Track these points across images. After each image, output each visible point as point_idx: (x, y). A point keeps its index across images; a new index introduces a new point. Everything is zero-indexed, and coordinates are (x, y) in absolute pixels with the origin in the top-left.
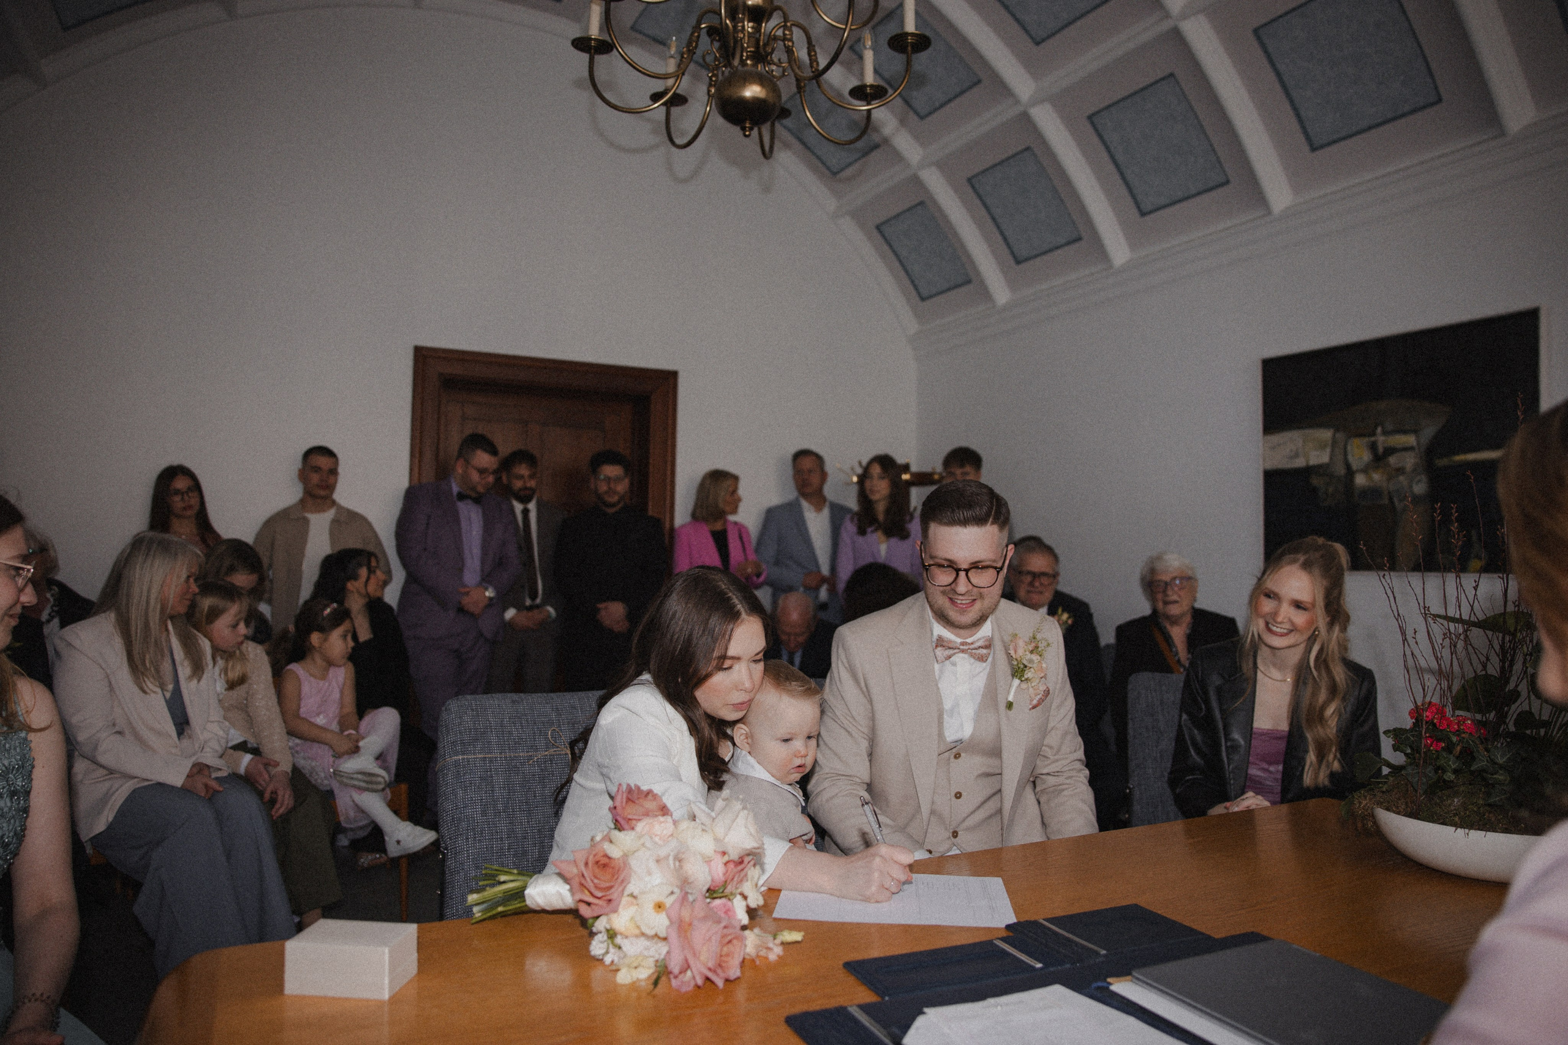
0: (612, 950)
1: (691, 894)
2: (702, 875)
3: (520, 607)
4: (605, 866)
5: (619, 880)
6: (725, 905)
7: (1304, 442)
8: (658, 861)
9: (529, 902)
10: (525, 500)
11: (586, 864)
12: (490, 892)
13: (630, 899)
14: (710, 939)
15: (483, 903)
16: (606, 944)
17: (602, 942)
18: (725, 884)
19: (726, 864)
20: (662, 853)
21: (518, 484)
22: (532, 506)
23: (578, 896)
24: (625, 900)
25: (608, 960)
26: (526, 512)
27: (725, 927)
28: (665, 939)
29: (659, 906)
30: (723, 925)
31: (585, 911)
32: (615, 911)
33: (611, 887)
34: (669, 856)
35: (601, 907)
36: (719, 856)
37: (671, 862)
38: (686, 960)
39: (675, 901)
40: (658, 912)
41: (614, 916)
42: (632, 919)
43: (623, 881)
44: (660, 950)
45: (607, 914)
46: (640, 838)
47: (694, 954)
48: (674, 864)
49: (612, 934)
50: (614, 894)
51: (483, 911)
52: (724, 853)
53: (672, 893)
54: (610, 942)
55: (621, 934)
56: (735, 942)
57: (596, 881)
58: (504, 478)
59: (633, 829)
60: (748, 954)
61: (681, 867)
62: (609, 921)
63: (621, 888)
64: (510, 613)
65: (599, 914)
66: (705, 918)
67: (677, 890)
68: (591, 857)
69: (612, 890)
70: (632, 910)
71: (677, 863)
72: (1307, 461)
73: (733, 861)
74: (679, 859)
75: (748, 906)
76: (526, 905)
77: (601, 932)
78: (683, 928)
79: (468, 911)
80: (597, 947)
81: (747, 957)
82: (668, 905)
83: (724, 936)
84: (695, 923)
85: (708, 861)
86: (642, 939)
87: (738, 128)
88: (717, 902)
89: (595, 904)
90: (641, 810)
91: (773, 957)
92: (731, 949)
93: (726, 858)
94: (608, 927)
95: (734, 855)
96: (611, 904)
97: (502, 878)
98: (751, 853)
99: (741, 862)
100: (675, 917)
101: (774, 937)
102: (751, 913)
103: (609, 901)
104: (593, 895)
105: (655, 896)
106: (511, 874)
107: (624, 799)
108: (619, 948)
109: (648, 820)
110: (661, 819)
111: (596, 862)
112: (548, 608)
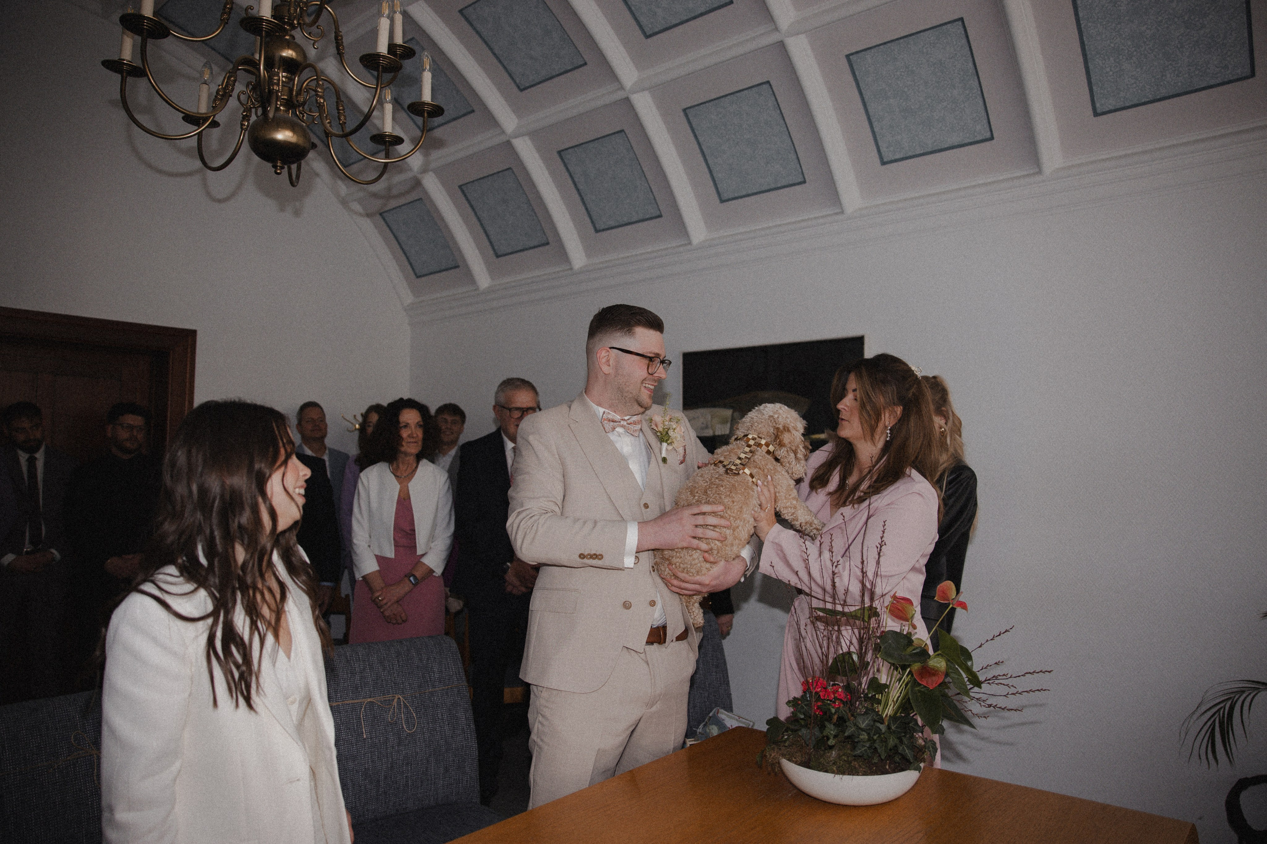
3: (20, 552)
7: (712, 417)
21: (21, 437)
22: (40, 456)
64: (12, 557)
72: (714, 432)
87: (269, 165)
112: (53, 551)
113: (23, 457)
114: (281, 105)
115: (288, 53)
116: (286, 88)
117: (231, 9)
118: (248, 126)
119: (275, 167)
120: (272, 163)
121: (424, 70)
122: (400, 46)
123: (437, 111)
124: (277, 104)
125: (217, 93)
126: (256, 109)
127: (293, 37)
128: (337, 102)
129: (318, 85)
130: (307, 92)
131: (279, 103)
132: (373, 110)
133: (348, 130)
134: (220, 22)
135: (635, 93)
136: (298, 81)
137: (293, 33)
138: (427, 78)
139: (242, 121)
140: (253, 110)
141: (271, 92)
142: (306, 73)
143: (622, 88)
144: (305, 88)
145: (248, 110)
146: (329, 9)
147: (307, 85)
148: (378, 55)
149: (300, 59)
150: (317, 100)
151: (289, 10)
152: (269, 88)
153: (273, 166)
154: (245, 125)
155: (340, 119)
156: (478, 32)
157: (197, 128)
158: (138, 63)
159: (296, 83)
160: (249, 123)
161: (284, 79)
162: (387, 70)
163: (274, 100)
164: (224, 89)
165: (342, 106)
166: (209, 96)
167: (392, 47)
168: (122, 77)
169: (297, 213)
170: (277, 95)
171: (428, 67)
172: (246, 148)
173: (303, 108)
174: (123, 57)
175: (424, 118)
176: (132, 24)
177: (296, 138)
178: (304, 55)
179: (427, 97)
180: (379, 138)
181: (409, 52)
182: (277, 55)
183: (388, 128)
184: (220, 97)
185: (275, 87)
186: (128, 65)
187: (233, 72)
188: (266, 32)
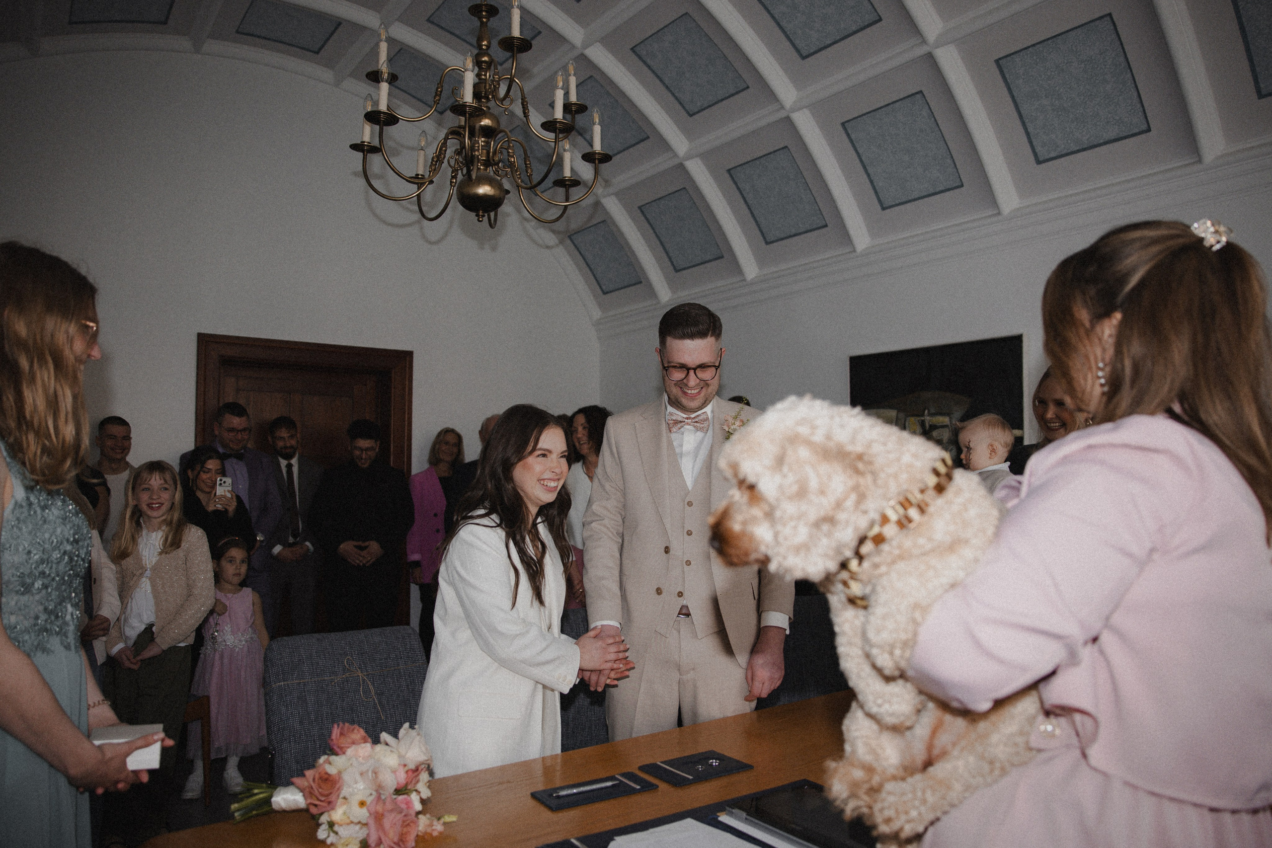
0: (332, 834)
1: (383, 794)
2: (390, 781)
3: (285, 544)
4: (326, 780)
5: (336, 789)
6: (405, 799)
8: (361, 774)
9: (275, 806)
10: (289, 456)
11: (314, 779)
12: (247, 802)
13: (343, 800)
14: (395, 824)
15: (243, 809)
16: (327, 831)
17: (325, 830)
18: (407, 784)
19: (407, 772)
20: (364, 768)
22: (294, 461)
23: (309, 801)
24: (340, 801)
25: (329, 841)
26: (289, 467)
27: (405, 816)
28: (366, 824)
29: (362, 804)
30: (403, 814)
31: (314, 810)
32: (333, 809)
33: (331, 793)
34: (368, 771)
35: (325, 807)
36: (402, 768)
37: (370, 774)
38: (380, 839)
39: (373, 800)
40: (361, 807)
41: (332, 813)
42: (345, 813)
43: (338, 789)
44: (362, 834)
45: (328, 812)
46: (349, 759)
47: (385, 834)
48: (372, 776)
49: (331, 825)
50: (333, 798)
51: (243, 814)
52: (406, 765)
53: (371, 794)
54: (330, 829)
55: (338, 823)
56: (411, 824)
57: (320, 790)
58: (270, 438)
59: (344, 753)
60: (421, 831)
61: (377, 777)
62: (330, 816)
63: (337, 794)
64: (277, 549)
65: (323, 811)
66: (392, 811)
67: (374, 793)
68: (317, 776)
69: (332, 795)
70: (344, 807)
71: (374, 775)
73: (412, 770)
74: (375, 773)
75: (421, 798)
76: (272, 809)
77: (324, 823)
78: (378, 817)
79: (232, 816)
80: (322, 834)
81: (419, 833)
82: (368, 803)
83: (404, 822)
84: (386, 814)
85: (394, 772)
86: (352, 825)
88: (401, 798)
89: (320, 805)
90: (349, 740)
91: (435, 834)
92: (409, 829)
93: (406, 768)
94: (329, 820)
95: (412, 766)
96: (331, 805)
97: (256, 791)
98: (423, 764)
99: (416, 770)
100: (373, 810)
101: (439, 819)
102: (423, 801)
103: (329, 803)
104: (318, 800)
105: (360, 797)
106: (262, 788)
107: (339, 734)
108: (336, 833)
109: (354, 747)
110: (363, 745)
111: (321, 778)
112: (307, 543)
113: (283, 462)
114: (481, 165)
115: (486, 122)
116: (485, 151)
117: (441, 92)
118: (456, 183)
120: (475, 212)
121: (594, 124)
122: (575, 104)
123: (606, 158)
124: (478, 165)
125: (432, 160)
126: (462, 170)
127: (489, 108)
130: (501, 153)
131: (479, 163)
132: (553, 166)
133: (535, 182)
134: (433, 103)
135: (794, 111)
136: (494, 144)
137: (489, 104)
138: (597, 129)
139: (451, 179)
140: (460, 171)
141: (473, 156)
142: (499, 136)
143: (782, 108)
144: (500, 148)
145: (455, 171)
146: (517, 81)
147: (501, 145)
148: (555, 122)
149: (495, 125)
150: (508, 159)
151: (485, 86)
152: (472, 154)
153: (476, 216)
154: (453, 183)
155: (527, 172)
156: (649, 67)
157: (416, 186)
158: (376, 143)
159: (492, 146)
160: (456, 181)
161: (483, 144)
162: (561, 131)
163: (476, 160)
164: (438, 157)
165: (529, 161)
166: (425, 161)
167: (567, 107)
168: (364, 155)
169: (494, 249)
170: (478, 158)
171: (598, 121)
172: (454, 199)
173: (498, 166)
174: (364, 140)
175: (595, 164)
176: (373, 117)
177: (493, 190)
178: (498, 122)
179: (597, 147)
180: (561, 183)
181: (582, 109)
182: (477, 126)
183: (567, 173)
184: (434, 163)
185: (477, 153)
186: (367, 145)
187: (444, 144)
188: (469, 114)
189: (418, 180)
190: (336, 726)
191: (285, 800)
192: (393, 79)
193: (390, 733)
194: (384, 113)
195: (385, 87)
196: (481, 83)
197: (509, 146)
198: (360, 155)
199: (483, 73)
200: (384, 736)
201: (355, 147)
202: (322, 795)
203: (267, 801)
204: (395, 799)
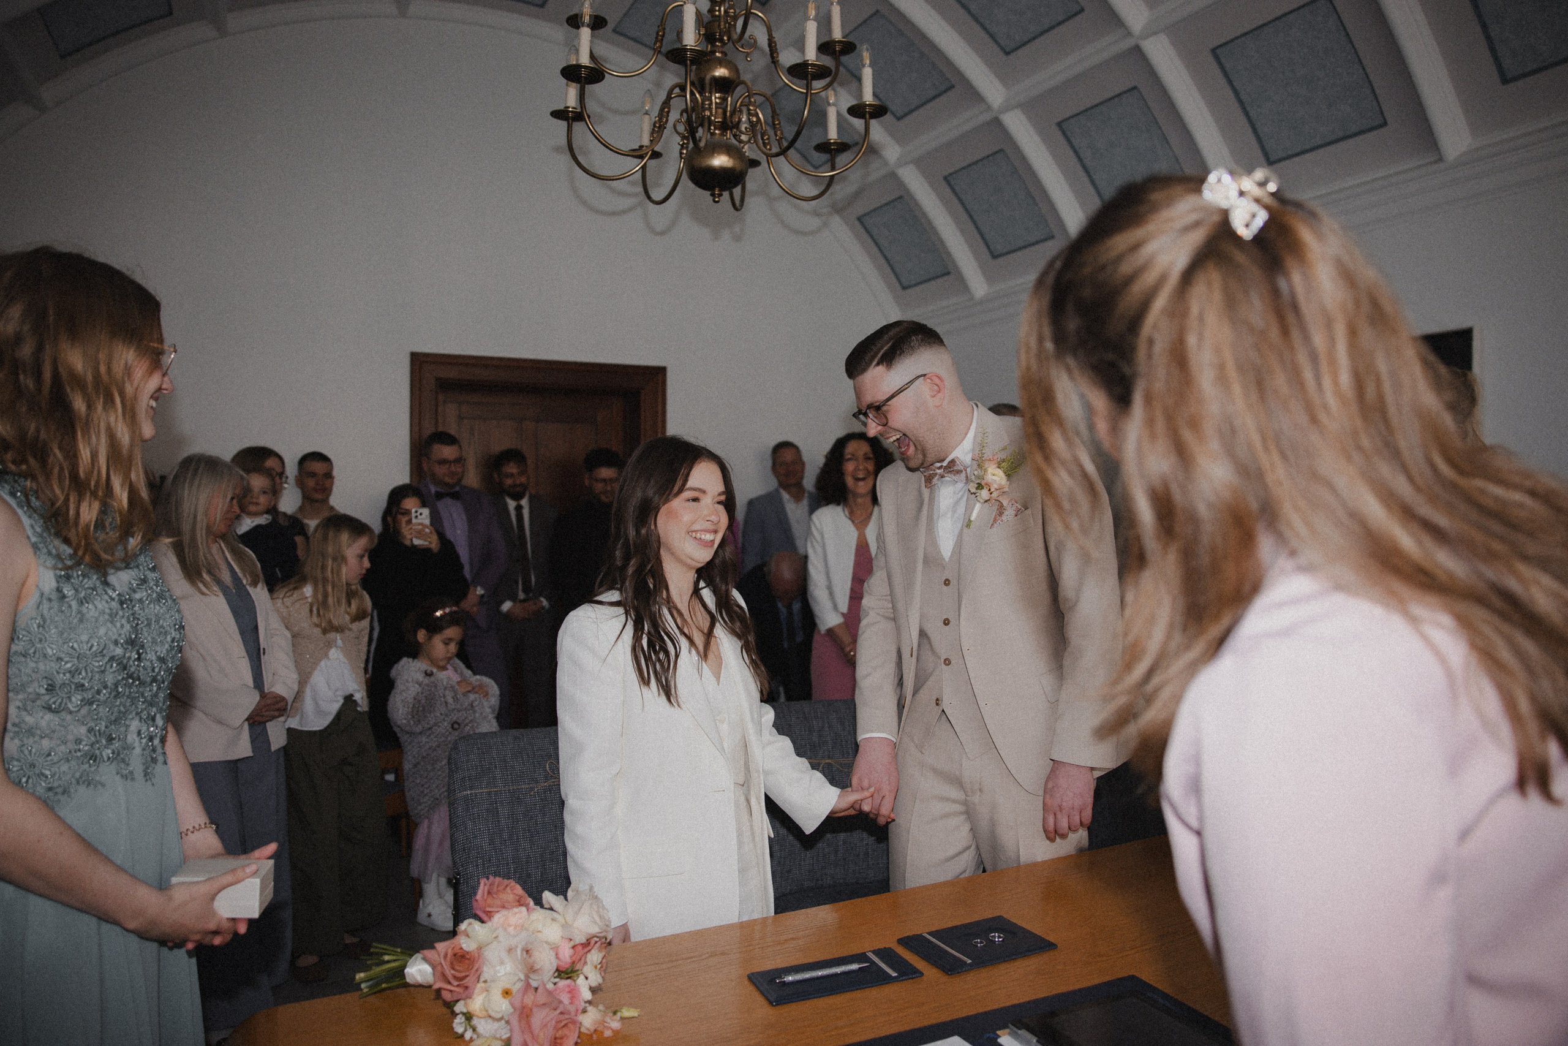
0: (469, 1029)
1: (537, 979)
2: (546, 962)
3: (513, 598)
4: (463, 956)
5: (475, 968)
6: (569, 986)
8: (509, 951)
9: (408, 979)
10: (517, 497)
11: (446, 956)
12: (377, 970)
13: (483, 985)
14: (546, 1025)
15: (371, 980)
16: (464, 1025)
17: (461, 1022)
18: (572, 964)
19: (573, 947)
20: (513, 942)
21: (508, 484)
22: (524, 502)
23: (440, 984)
24: (481, 985)
25: (467, 1037)
26: (519, 508)
27: (562, 1013)
28: (509, 1022)
29: (507, 993)
30: (558, 1011)
31: (446, 995)
32: (471, 996)
33: (467, 976)
34: (517, 947)
35: (460, 994)
36: (567, 941)
37: (520, 951)
38: (526, 1043)
39: (520, 990)
40: (504, 997)
41: (469, 1001)
42: (484, 1004)
43: (477, 970)
44: (504, 1033)
45: (464, 999)
46: (496, 929)
47: (533, 1037)
48: (522, 954)
49: (469, 1017)
50: (470, 981)
51: (370, 987)
52: (571, 940)
53: (518, 980)
54: (467, 1022)
55: (477, 1016)
56: (570, 1025)
57: (453, 972)
58: (496, 476)
59: (490, 920)
60: (585, 1033)
61: (529, 957)
62: (467, 1005)
64: (507, 606)
65: (459, 998)
66: (544, 1005)
67: (523, 979)
68: (450, 951)
69: (468, 978)
70: (484, 995)
71: (525, 953)
73: (580, 945)
74: (528, 950)
75: (590, 985)
76: (406, 982)
77: (460, 1014)
78: (524, 1014)
79: (357, 987)
80: (459, 1025)
81: (583, 1035)
82: (514, 992)
83: (557, 1022)
84: (535, 1010)
85: (556, 949)
86: (492, 1020)
87: (708, 193)
88: (563, 983)
89: (455, 991)
90: (498, 903)
91: (608, 1033)
92: (566, 1031)
93: (572, 943)
94: (465, 1011)
95: (580, 939)
96: (467, 992)
97: (386, 958)
98: (597, 937)
99: (587, 945)
100: (518, 1004)
101: (615, 1013)
102: (593, 990)
103: (467, 988)
104: (450, 983)
105: (505, 984)
106: (395, 953)
107: (486, 894)
108: (474, 1030)
109: (504, 912)
110: (516, 910)
111: (455, 955)
112: (542, 599)
113: (512, 504)
114: (715, 129)
115: (721, 72)
116: (720, 111)
117: (663, 36)
118: (686, 154)
119: (713, 195)
120: (709, 190)
121: (864, 66)
122: (840, 42)
123: (878, 111)
124: (709, 129)
125: (655, 126)
127: (724, 54)
128: (773, 117)
129: (750, 103)
130: (741, 111)
131: (712, 128)
132: (804, 125)
133: (782, 148)
134: (653, 51)
135: (1145, 36)
136: (731, 101)
137: (725, 49)
138: (867, 74)
139: (681, 150)
142: (739, 90)
143: (1129, 34)
144: (738, 108)
145: (684, 138)
146: (760, 14)
147: (742, 102)
148: (805, 65)
149: (734, 76)
150: (749, 119)
151: (719, 26)
152: (701, 115)
153: (711, 194)
154: (683, 154)
155: (776, 135)
157: (640, 160)
158: (580, 109)
159: (729, 103)
160: (687, 151)
161: (718, 101)
162: (816, 78)
163: (708, 124)
164: (661, 120)
165: (778, 120)
167: (824, 48)
168: (568, 123)
171: (868, 62)
172: (685, 177)
173: (737, 129)
174: (568, 105)
175: (865, 119)
176: (571, 73)
177: (731, 160)
178: (737, 71)
179: (868, 97)
180: (824, 147)
181: (848, 47)
182: (708, 77)
183: (833, 134)
184: (656, 129)
185: (707, 113)
186: (572, 112)
187: (667, 103)
188: (690, 60)
189: (637, 154)
190: (483, 881)
191: (420, 971)
192: (598, 23)
193: (556, 892)
194: (586, 67)
195: (585, 32)
196: (714, 21)
197: (750, 101)
198: (563, 124)
199: (717, 8)
200: (548, 896)
201: (558, 114)
202: (455, 977)
203: (400, 973)
204: (555, 984)
